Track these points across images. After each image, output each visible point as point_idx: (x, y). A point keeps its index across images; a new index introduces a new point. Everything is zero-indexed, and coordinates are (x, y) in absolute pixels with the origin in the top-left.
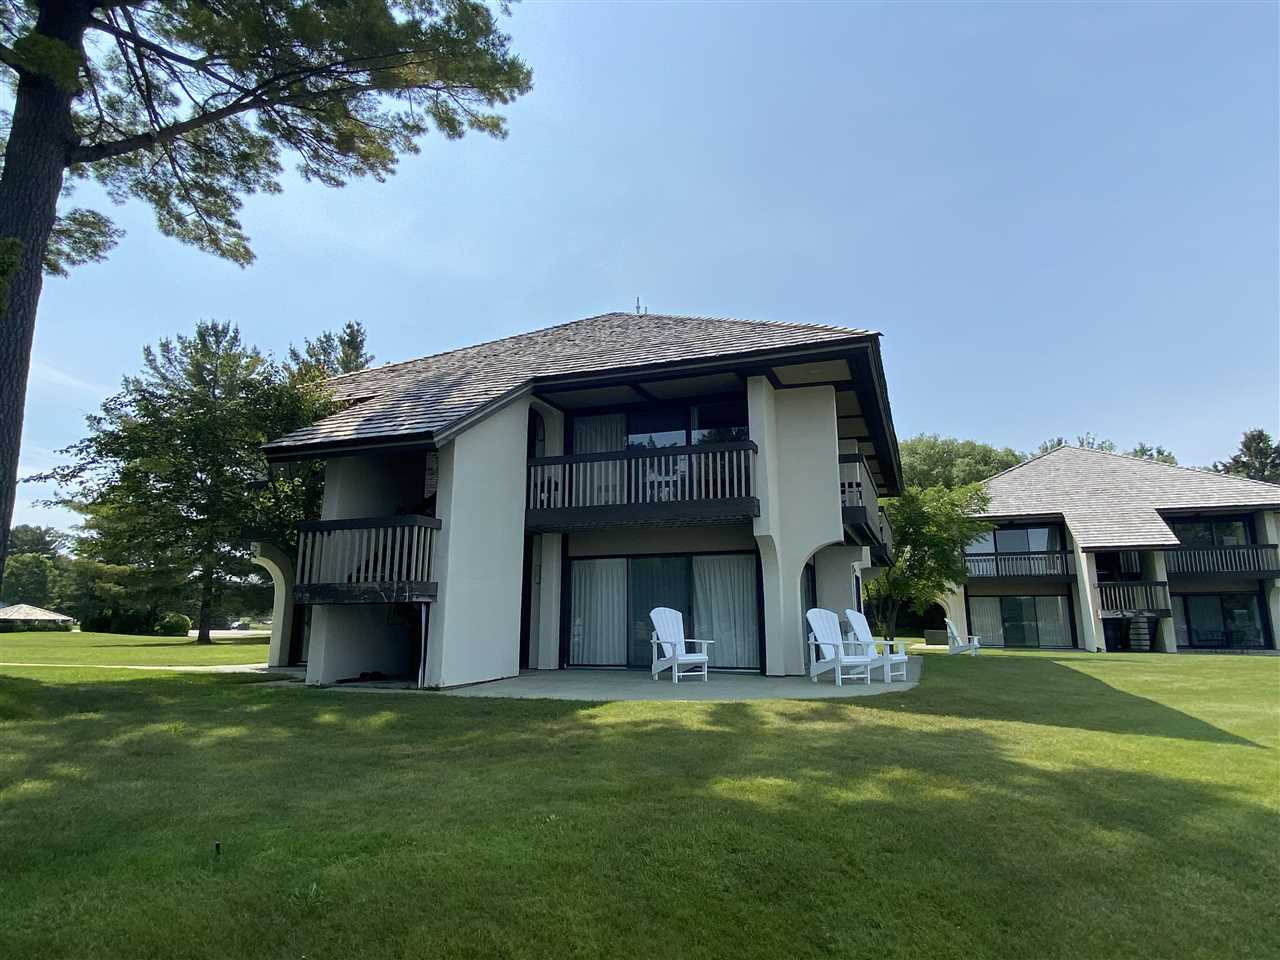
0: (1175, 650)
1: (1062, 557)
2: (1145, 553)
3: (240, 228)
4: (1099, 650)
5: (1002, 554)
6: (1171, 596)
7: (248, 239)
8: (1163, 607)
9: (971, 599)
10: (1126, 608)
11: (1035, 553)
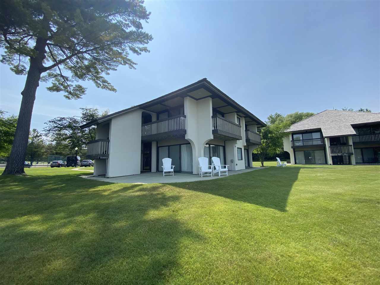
0: (355, 164)
1: (321, 140)
2: (346, 137)
3: (110, 84)
4: (330, 164)
5: (305, 140)
6: (354, 149)
7: (113, 86)
8: (351, 152)
9: (296, 152)
10: (338, 153)
11: (314, 139)
